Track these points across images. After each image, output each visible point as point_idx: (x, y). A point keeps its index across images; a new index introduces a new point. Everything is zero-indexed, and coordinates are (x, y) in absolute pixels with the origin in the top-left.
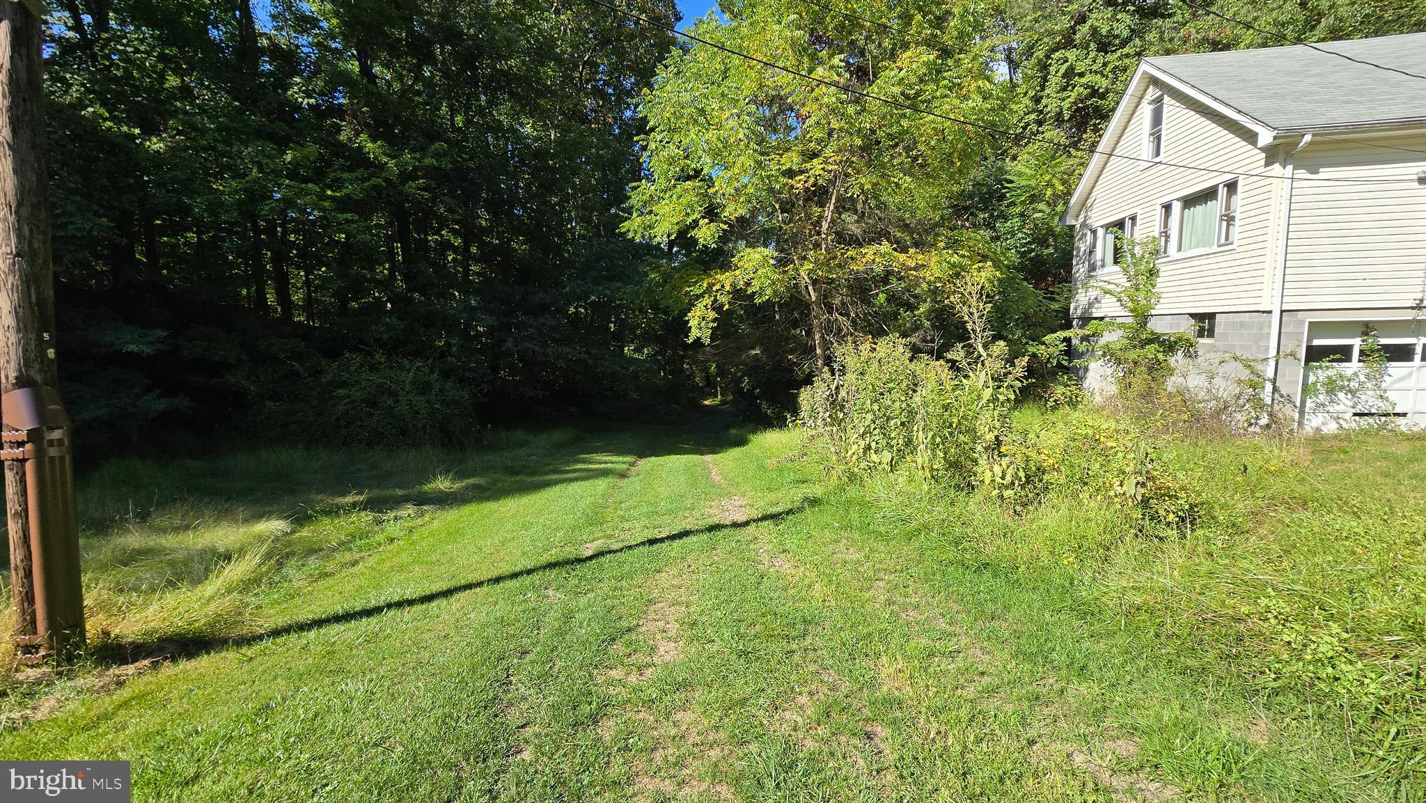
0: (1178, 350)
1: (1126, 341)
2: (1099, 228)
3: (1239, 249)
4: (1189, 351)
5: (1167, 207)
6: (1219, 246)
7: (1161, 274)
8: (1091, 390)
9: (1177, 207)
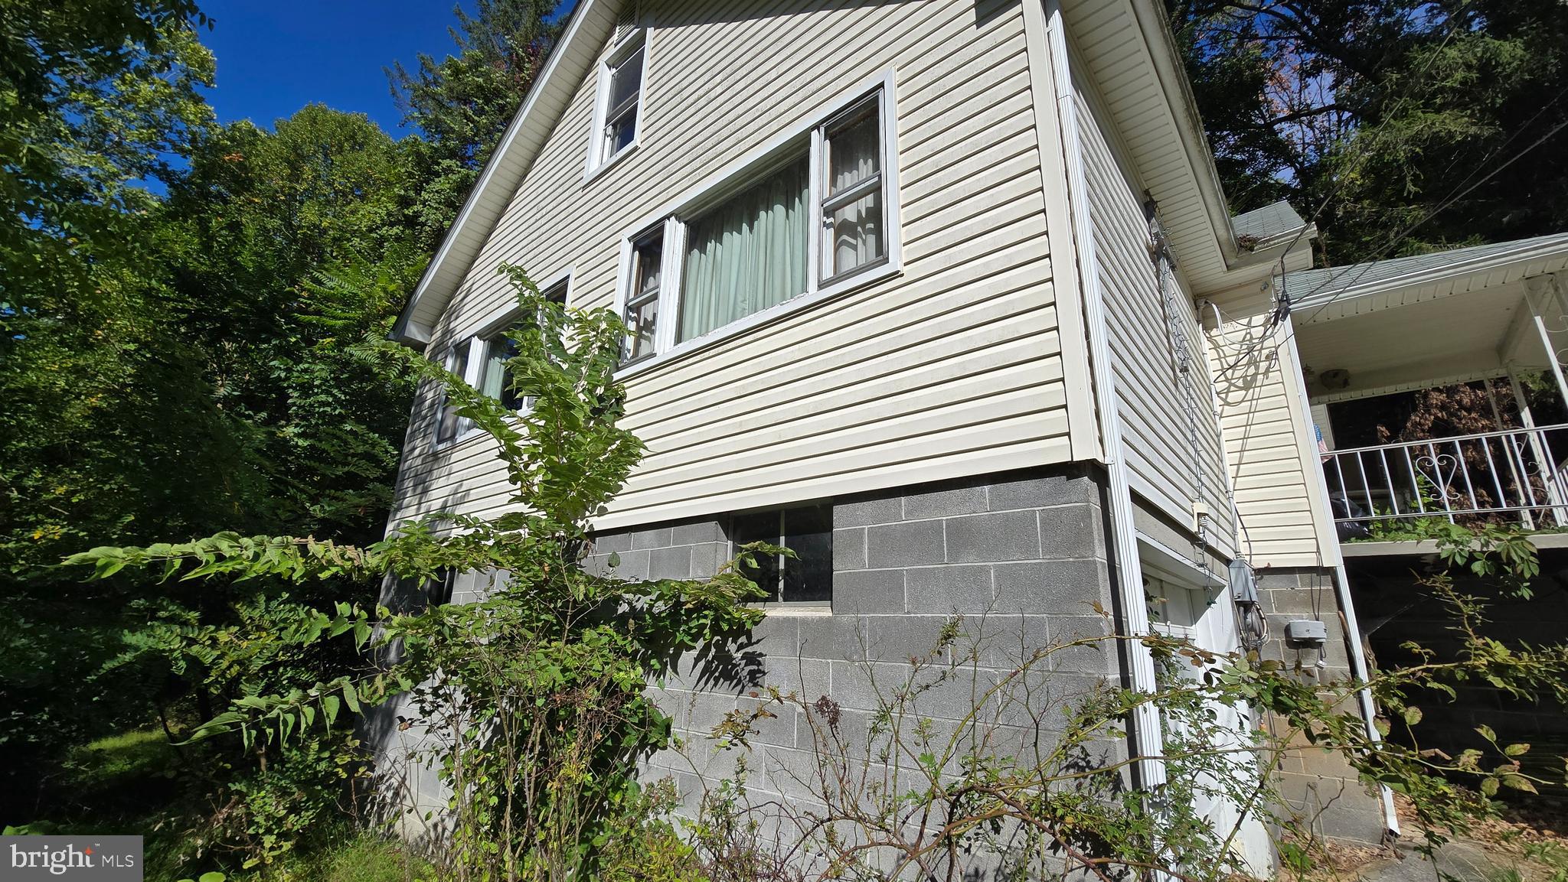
0: (683, 647)
1: (517, 611)
2: (475, 340)
3: (910, 272)
4: (724, 657)
5: (648, 247)
6: (821, 286)
7: (628, 408)
8: (395, 782)
9: (675, 235)
